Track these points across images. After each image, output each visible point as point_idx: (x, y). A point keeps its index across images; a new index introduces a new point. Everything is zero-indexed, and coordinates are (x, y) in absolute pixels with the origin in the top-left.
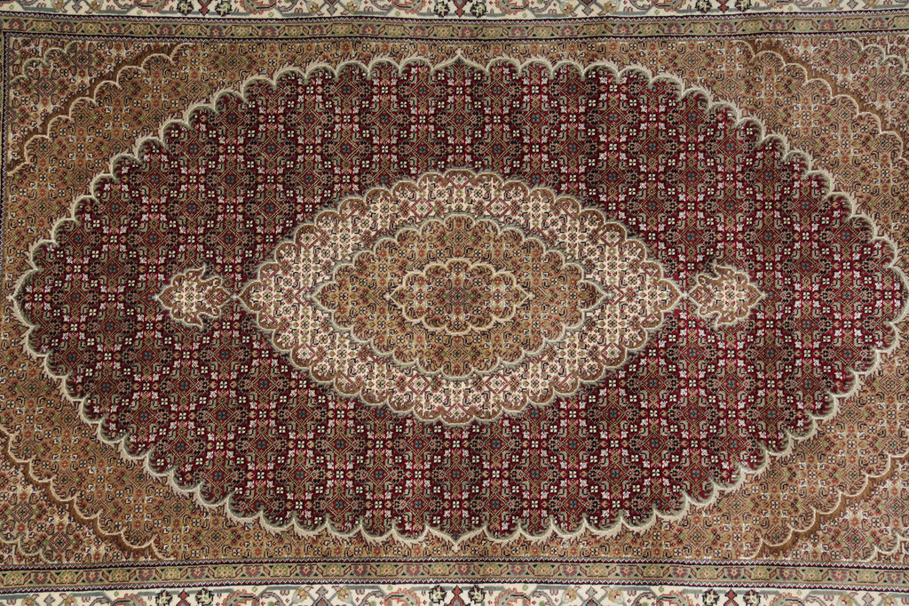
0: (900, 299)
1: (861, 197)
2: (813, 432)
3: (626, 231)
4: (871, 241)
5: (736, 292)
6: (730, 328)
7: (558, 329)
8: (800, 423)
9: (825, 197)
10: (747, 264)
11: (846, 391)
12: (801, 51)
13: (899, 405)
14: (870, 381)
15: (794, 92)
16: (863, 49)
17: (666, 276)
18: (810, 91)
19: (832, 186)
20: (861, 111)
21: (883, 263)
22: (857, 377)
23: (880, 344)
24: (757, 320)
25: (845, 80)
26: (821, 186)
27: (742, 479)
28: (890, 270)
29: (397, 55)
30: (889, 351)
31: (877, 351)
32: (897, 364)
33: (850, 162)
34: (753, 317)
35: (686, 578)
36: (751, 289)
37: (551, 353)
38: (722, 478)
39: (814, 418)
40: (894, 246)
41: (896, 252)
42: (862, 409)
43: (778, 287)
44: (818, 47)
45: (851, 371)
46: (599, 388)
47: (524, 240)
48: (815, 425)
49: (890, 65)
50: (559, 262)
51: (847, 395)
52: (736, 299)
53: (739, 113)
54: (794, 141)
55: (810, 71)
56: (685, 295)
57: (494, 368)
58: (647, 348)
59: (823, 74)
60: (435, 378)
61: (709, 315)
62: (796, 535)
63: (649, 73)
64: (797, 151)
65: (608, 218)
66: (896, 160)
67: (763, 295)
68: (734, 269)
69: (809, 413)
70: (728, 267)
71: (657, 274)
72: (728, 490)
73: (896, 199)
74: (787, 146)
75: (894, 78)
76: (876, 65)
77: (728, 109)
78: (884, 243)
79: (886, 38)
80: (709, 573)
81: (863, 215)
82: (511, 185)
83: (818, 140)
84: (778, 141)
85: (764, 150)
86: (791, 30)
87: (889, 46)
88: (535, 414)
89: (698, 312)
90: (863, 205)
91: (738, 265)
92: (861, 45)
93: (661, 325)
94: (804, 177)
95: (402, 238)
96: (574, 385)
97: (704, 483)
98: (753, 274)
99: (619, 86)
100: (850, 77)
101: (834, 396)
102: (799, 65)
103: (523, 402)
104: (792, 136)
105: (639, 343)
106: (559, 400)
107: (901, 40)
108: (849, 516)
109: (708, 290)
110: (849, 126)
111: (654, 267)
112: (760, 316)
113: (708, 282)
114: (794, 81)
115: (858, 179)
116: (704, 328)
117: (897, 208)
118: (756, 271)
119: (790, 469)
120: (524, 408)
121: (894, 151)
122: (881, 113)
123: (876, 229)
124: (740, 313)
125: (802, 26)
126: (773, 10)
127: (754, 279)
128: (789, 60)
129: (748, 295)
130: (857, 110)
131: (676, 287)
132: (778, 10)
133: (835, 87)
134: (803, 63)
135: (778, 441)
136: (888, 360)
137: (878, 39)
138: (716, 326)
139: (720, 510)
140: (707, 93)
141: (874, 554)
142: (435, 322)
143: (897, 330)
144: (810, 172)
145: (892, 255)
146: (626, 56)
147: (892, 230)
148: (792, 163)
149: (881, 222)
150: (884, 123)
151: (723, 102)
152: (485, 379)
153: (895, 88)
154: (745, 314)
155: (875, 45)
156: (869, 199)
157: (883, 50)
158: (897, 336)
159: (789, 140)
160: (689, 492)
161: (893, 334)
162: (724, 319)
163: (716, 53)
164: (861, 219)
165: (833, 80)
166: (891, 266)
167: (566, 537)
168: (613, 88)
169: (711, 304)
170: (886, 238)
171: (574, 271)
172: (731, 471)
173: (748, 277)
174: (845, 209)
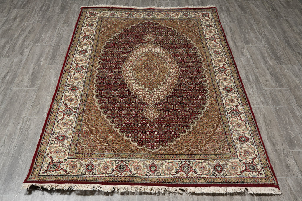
0: (151, 148)
1: (180, 141)
2: (115, 129)
3: (167, 95)
4: (168, 143)
5: (152, 115)
6: (143, 114)
7: (143, 85)
8: (118, 127)
9: (180, 133)
10: (160, 117)
11: (126, 136)
12: (219, 128)
13: (121, 147)
14: (128, 141)
15: (208, 127)
16: (223, 141)
17: (156, 102)
18: (209, 130)
19: (183, 135)
20: (205, 141)
21: (162, 145)
22: (130, 139)
23: (139, 144)
24: (145, 119)
25: (213, 138)
26: (183, 132)
27: (104, 115)
28: (160, 146)
29: (204, 61)
30: (137, 146)
31: (137, 143)
32: (133, 147)
33: (190, 138)
34: (146, 118)
35: (81, 104)
36: (154, 118)
37: (137, 83)
38: (105, 111)
39: (119, 129)
40: (167, 148)
41: (165, 148)
42: (121, 140)
43: (154, 123)
44: (221, 132)
45: (131, 138)
46: (129, 91)
47: (164, 79)
48: (117, 130)
49: (219, 147)
50: (159, 85)
51: (124, 136)
52: (151, 115)
53: (201, 116)
54: (195, 127)
55: (214, 130)
56: (152, 105)
57: (134, 75)
58: (138, 99)
59: (214, 133)
60: (132, 66)
61: (146, 110)
62: (89, 125)
63: (208, 100)
64: (192, 127)
65: (170, 93)
66: (192, 148)
67: (152, 120)
68: (159, 115)
69: (120, 128)
70: (159, 114)
71: (157, 101)
72: (102, 112)
73: (181, 148)
74: (193, 126)
75: (216, 148)
76: (218, 144)
77: (201, 114)
78: (167, 146)
79: (227, 146)
80: (82, 108)
81: (175, 141)
82: (177, 77)
83: (195, 132)
84: (194, 124)
85: (191, 121)
86: (225, 126)
87: (225, 147)
88: (123, 81)
89: (147, 108)
90: (178, 141)
91: (160, 116)
92: (224, 141)
93: (144, 101)
94: (185, 129)
95: (163, 62)
96: (130, 87)
97: (104, 108)
98: (158, 118)
99: (204, 94)
100: (214, 139)
101: (124, 134)
102: (215, 128)
103: (126, 79)
104: (196, 127)
105: (139, 98)
106: (126, 84)
107: (227, 150)
108: (92, 136)
109: (153, 110)
110: (200, 138)
111: (159, 100)
112: (146, 119)
113: (155, 110)
114: (211, 127)
115: (185, 140)
116: (143, 109)
117: (178, 148)
118: (158, 119)
119: (106, 124)
120: (124, 79)
121: (194, 148)
122: (205, 145)
123: (172, 144)
124: (147, 116)
125: (226, 129)
126: (229, 122)
127: (156, 118)
128: (217, 126)
129: (152, 117)
130: (205, 140)
131: (154, 104)
132: (230, 123)
133: (211, 135)
134: (216, 129)
135: (113, 122)
136: (134, 145)
137: (226, 145)
138: (144, 111)
139: (97, 111)
140: (205, 110)
141: (81, 140)
142: (145, 67)
143: (143, 147)
144: (186, 130)
145: (164, 147)
146: (211, 95)
147: (171, 147)
148: (188, 127)
149: (173, 145)
150: (203, 146)
151: (203, 113)
152: (132, 73)
153: (213, 148)
154: (147, 117)
155: (224, 144)
156: (180, 142)
157: (223, 146)
158: (140, 148)
159: (195, 126)
160: (102, 105)
161: (141, 147)
162: (145, 113)
163: (216, 112)
164: (174, 141)
165: (213, 135)
166: (161, 147)
167: (94, 85)
168: (203, 93)
169: (149, 110)
170: (169, 146)
171: (157, 87)
172: (106, 113)
173: (157, 117)
174: (177, 137)
